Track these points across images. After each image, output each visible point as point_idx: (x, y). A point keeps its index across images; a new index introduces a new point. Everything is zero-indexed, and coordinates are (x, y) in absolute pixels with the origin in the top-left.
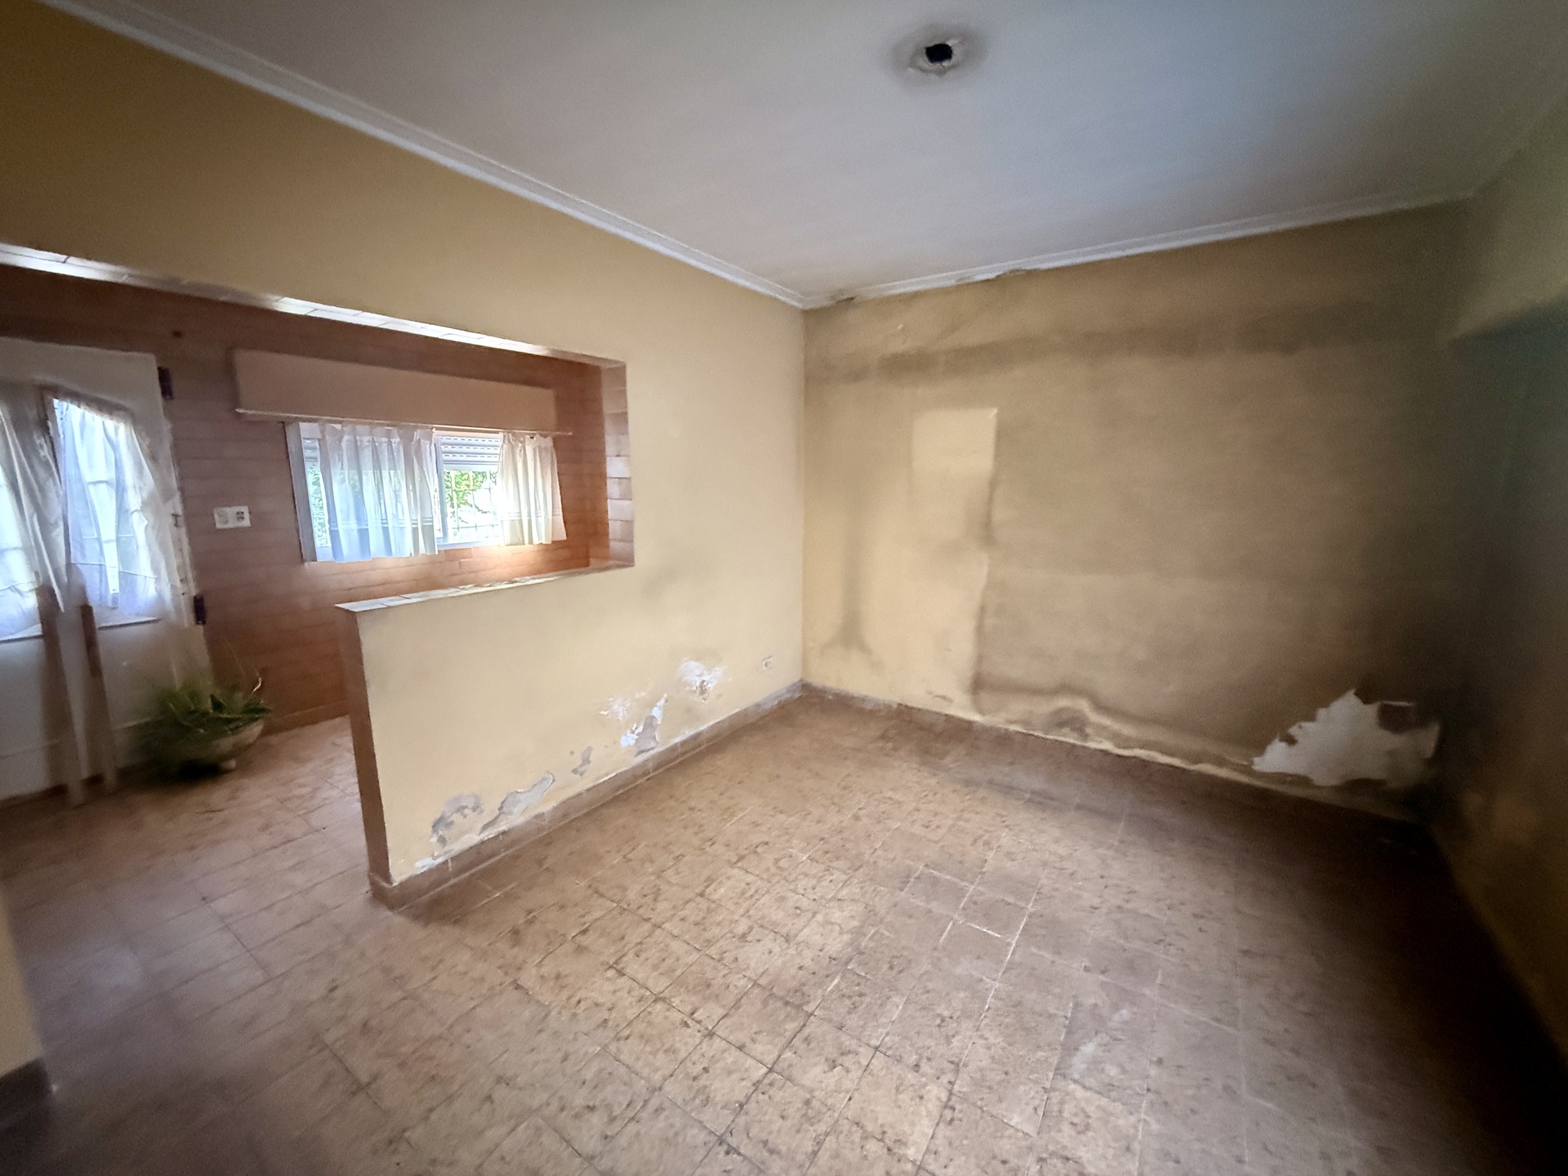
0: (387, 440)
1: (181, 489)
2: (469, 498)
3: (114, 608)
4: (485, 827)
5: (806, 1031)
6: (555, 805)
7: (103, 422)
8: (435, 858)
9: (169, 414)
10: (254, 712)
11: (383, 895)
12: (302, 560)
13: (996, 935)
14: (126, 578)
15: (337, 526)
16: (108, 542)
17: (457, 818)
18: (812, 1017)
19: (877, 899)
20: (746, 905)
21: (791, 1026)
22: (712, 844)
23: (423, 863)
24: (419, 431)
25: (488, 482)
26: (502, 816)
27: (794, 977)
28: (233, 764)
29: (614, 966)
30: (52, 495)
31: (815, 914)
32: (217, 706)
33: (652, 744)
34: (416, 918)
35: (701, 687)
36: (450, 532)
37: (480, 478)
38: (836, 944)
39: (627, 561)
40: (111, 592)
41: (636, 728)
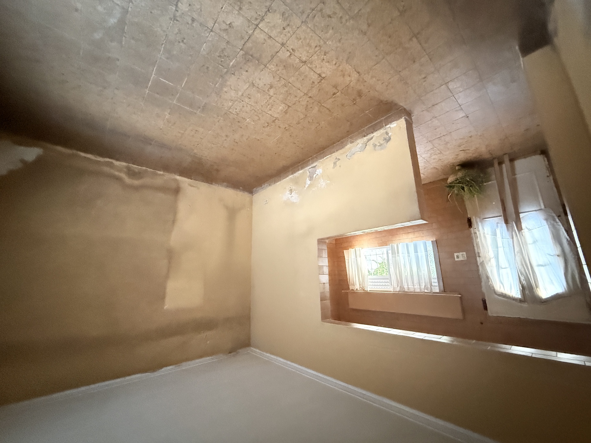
0: (409, 287)
1: (478, 266)
2: (379, 266)
3: (497, 223)
4: (372, 138)
5: (243, 42)
6: (346, 147)
7: (504, 290)
8: (390, 127)
9: (483, 294)
10: (451, 186)
11: (408, 114)
12: (436, 241)
13: (162, 79)
14: (495, 234)
15: (425, 254)
16: (501, 247)
17: (382, 142)
18: (241, 48)
19: (216, 100)
20: (271, 101)
21: (249, 45)
22: (285, 128)
23: (394, 125)
24: (398, 290)
25: (372, 272)
26: (366, 143)
27: (250, 67)
28: (457, 168)
29: (322, 78)
30: (519, 263)
31: (242, 95)
32: (463, 188)
33: (310, 170)
34: (396, 104)
35: (292, 192)
36: (385, 252)
37: (375, 273)
38: (232, 80)
39: (321, 241)
40: (499, 229)
41: (316, 176)
